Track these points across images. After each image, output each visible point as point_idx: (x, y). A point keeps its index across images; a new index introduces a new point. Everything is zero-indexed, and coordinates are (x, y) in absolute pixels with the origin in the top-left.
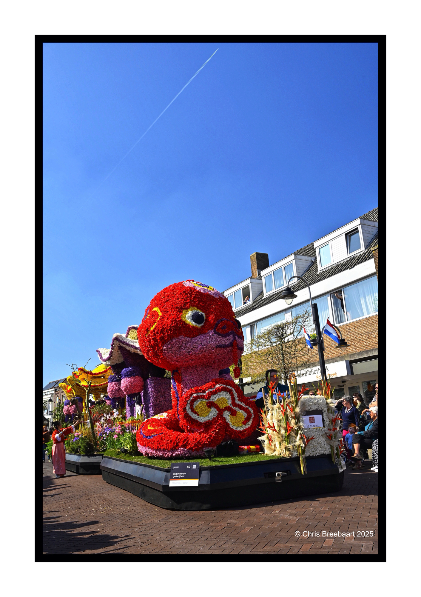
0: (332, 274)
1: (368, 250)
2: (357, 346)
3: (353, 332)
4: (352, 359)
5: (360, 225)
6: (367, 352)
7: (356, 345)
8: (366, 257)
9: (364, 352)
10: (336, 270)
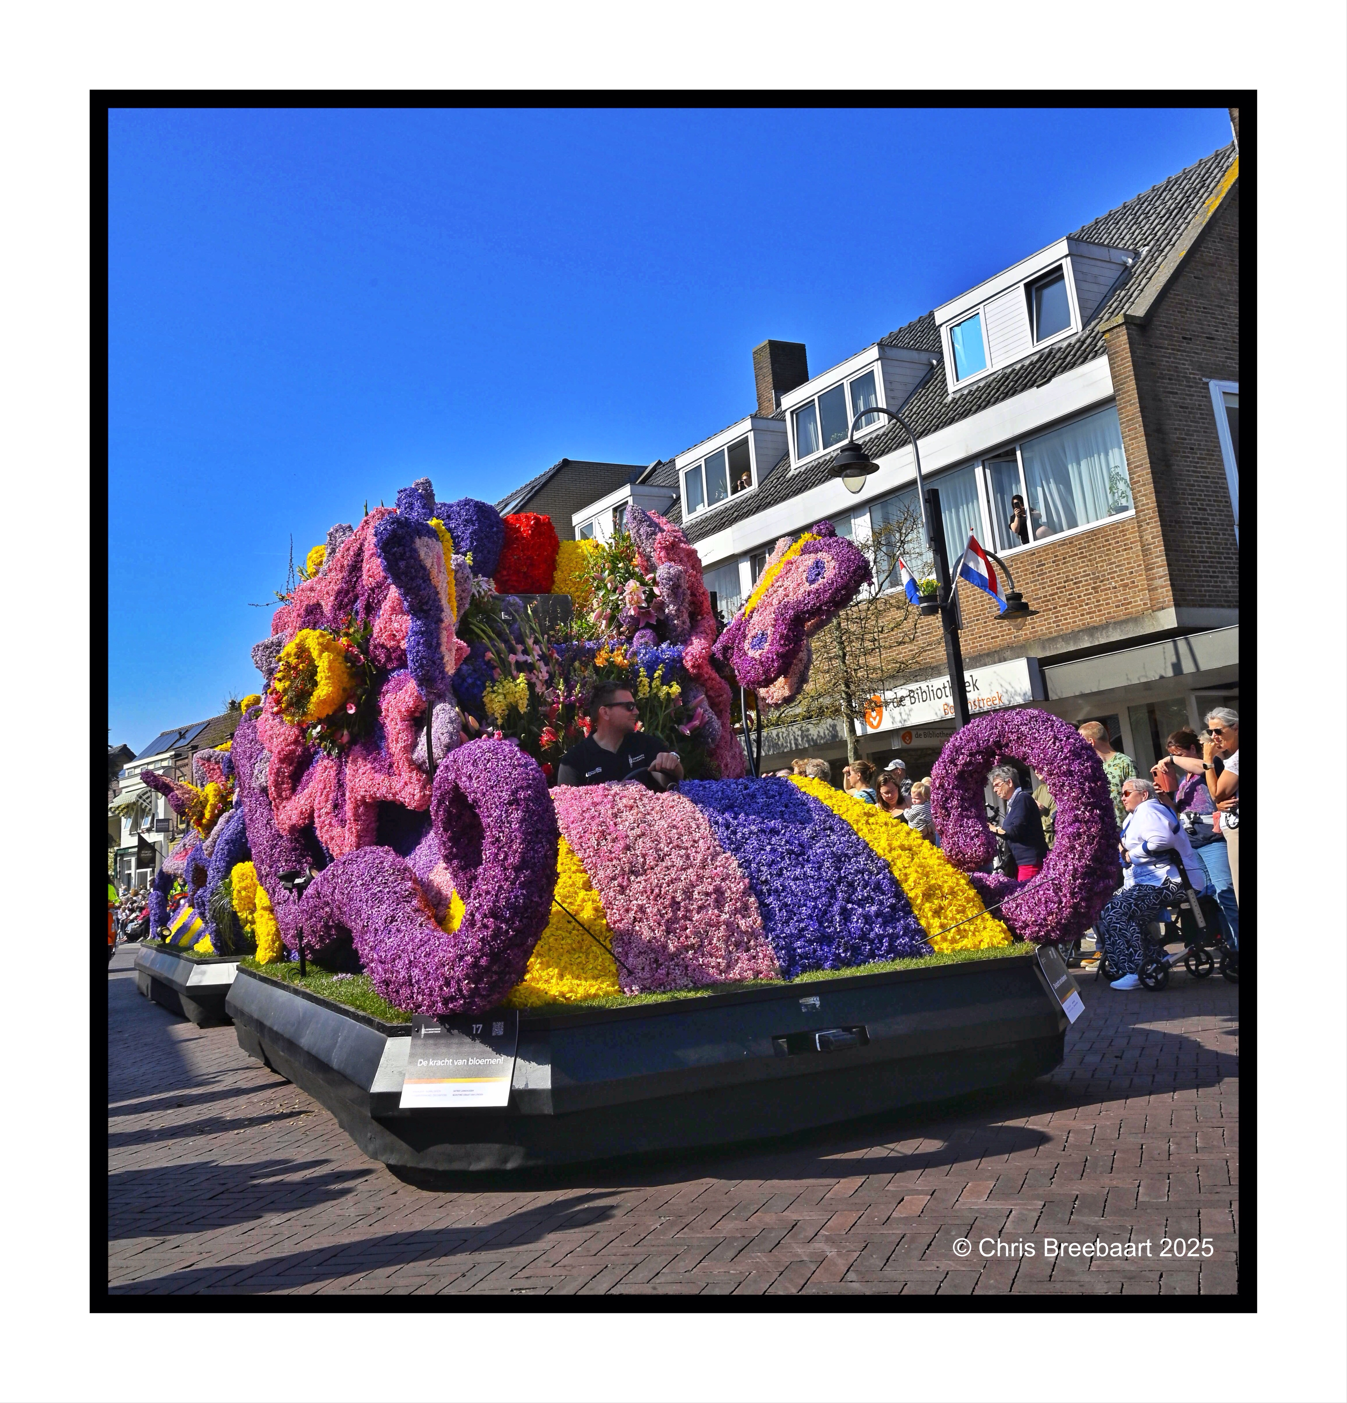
0: (989, 402)
1: (1093, 331)
2: (1062, 615)
3: (1050, 572)
4: (1048, 654)
5: (1069, 259)
6: (1091, 630)
7: (1059, 611)
8: (1085, 350)
9: (1082, 631)
10: (998, 390)
